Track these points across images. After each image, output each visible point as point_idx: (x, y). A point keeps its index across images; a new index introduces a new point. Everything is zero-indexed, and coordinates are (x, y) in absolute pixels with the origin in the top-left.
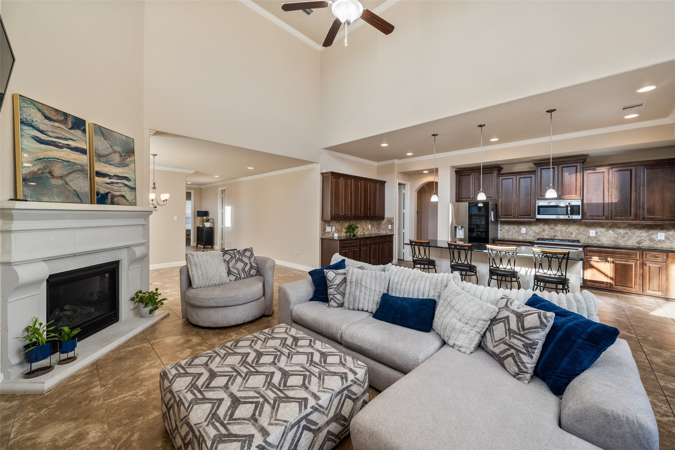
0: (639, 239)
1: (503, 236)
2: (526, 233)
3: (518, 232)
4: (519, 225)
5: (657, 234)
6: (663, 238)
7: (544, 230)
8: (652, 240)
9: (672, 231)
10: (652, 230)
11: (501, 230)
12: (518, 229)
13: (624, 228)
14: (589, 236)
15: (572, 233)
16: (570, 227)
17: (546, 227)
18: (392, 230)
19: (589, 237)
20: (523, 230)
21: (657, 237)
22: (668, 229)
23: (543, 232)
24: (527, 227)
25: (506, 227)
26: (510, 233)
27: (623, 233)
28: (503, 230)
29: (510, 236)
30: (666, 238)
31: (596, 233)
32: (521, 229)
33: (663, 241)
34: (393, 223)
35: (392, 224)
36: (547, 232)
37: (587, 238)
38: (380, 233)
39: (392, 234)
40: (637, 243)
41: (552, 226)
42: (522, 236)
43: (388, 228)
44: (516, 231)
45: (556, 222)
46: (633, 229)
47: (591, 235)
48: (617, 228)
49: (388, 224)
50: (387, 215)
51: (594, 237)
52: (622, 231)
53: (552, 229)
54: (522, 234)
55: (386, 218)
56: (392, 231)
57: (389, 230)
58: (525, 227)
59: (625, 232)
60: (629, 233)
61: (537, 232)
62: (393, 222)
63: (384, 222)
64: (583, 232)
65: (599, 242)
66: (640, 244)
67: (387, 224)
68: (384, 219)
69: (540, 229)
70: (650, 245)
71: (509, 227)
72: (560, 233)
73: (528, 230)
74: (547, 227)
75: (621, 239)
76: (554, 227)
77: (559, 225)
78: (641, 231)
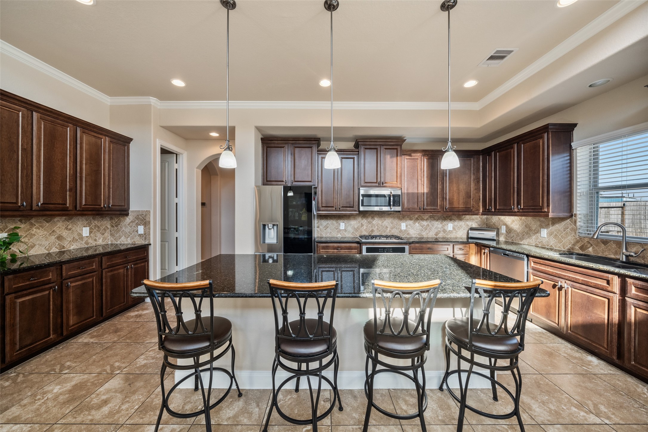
0: (436, 231)
1: (321, 234)
2: (345, 229)
3: (337, 229)
4: (338, 219)
5: (448, 225)
6: (452, 229)
7: (362, 225)
8: (444, 231)
9: (457, 221)
10: (445, 221)
11: (318, 227)
12: (336, 225)
13: (427, 219)
14: (401, 229)
15: (387, 227)
16: (385, 220)
17: (364, 221)
18: (146, 235)
19: (401, 231)
20: (342, 225)
21: (448, 228)
22: (454, 220)
23: (362, 227)
24: (346, 221)
25: (324, 222)
26: (329, 230)
27: (425, 225)
28: (321, 227)
29: (328, 234)
30: (453, 228)
31: (406, 226)
32: (340, 224)
33: (452, 231)
34: (149, 222)
35: (146, 224)
36: (365, 227)
37: (399, 232)
38: (119, 242)
39: (146, 243)
40: (435, 235)
41: (370, 219)
42: (341, 234)
43: (137, 231)
44: (335, 228)
45: (373, 215)
46: (432, 220)
47: (402, 229)
48: (421, 220)
49: (138, 225)
50: (134, 206)
51: (405, 230)
52: (425, 223)
53: (369, 223)
54: (341, 230)
55: (132, 211)
56: (145, 239)
57: (140, 235)
58: (343, 222)
59: (427, 224)
60: (430, 225)
61: (356, 227)
62: (147, 220)
63: (128, 220)
64: (396, 225)
65: (408, 235)
66: (437, 235)
67: (134, 224)
68: (127, 215)
69: (359, 224)
70: (443, 236)
71: (327, 223)
72: (376, 227)
73: (347, 225)
74: (366, 221)
75: (424, 231)
76: (372, 220)
77: (376, 218)
78: (437, 223)
